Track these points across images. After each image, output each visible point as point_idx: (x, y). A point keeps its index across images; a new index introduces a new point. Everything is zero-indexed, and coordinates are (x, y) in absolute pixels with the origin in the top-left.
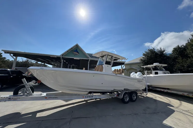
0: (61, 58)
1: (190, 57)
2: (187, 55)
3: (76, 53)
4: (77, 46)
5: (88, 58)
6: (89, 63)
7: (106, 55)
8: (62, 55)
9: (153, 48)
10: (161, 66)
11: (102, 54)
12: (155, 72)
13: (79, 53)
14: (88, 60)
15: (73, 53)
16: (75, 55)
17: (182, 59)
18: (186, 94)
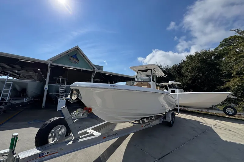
0: (49, 65)
1: (184, 77)
2: (182, 74)
3: (75, 60)
4: (77, 49)
5: (91, 69)
6: (93, 76)
7: (151, 69)
8: (51, 61)
9: (161, 65)
10: (176, 84)
11: (146, 68)
12: (172, 90)
13: (79, 61)
15: (71, 59)
16: (73, 64)
17: (179, 78)
18: (200, 110)
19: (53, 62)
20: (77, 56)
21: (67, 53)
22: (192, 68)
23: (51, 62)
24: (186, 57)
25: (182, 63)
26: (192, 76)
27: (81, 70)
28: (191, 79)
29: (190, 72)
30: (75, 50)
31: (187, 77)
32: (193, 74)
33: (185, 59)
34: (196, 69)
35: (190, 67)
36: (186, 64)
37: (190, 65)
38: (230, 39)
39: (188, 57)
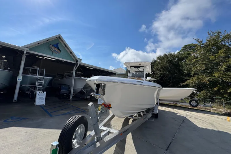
0: (25, 53)
3: (56, 49)
4: (59, 38)
5: (74, 61)
6: (75, 68)
7: (144, 66)
10: (152, 80)
11: (140, 64)
13: (60, 51)
14: (72, 65)
15: (51, 48)
16: (54, 53)
18: (172, 103)
19: (30, 49)
20: (59, 45)
21: (48, 41)
22: (162, 67)
23: (28, 49)
24: (157, 57)
25: (153, 62)
26: (161, 73)
27: (62, 61)
28: (160, 76)
29: (160, 70)
30: (57, 38)
31: (157, 74)
32: (162, 72)
33: (156, 59)
34: (164, 68)
35: (160, 66)
36: (157, 63)
37: (160, 64)
38: (188, 46)
39: (158, 57)
